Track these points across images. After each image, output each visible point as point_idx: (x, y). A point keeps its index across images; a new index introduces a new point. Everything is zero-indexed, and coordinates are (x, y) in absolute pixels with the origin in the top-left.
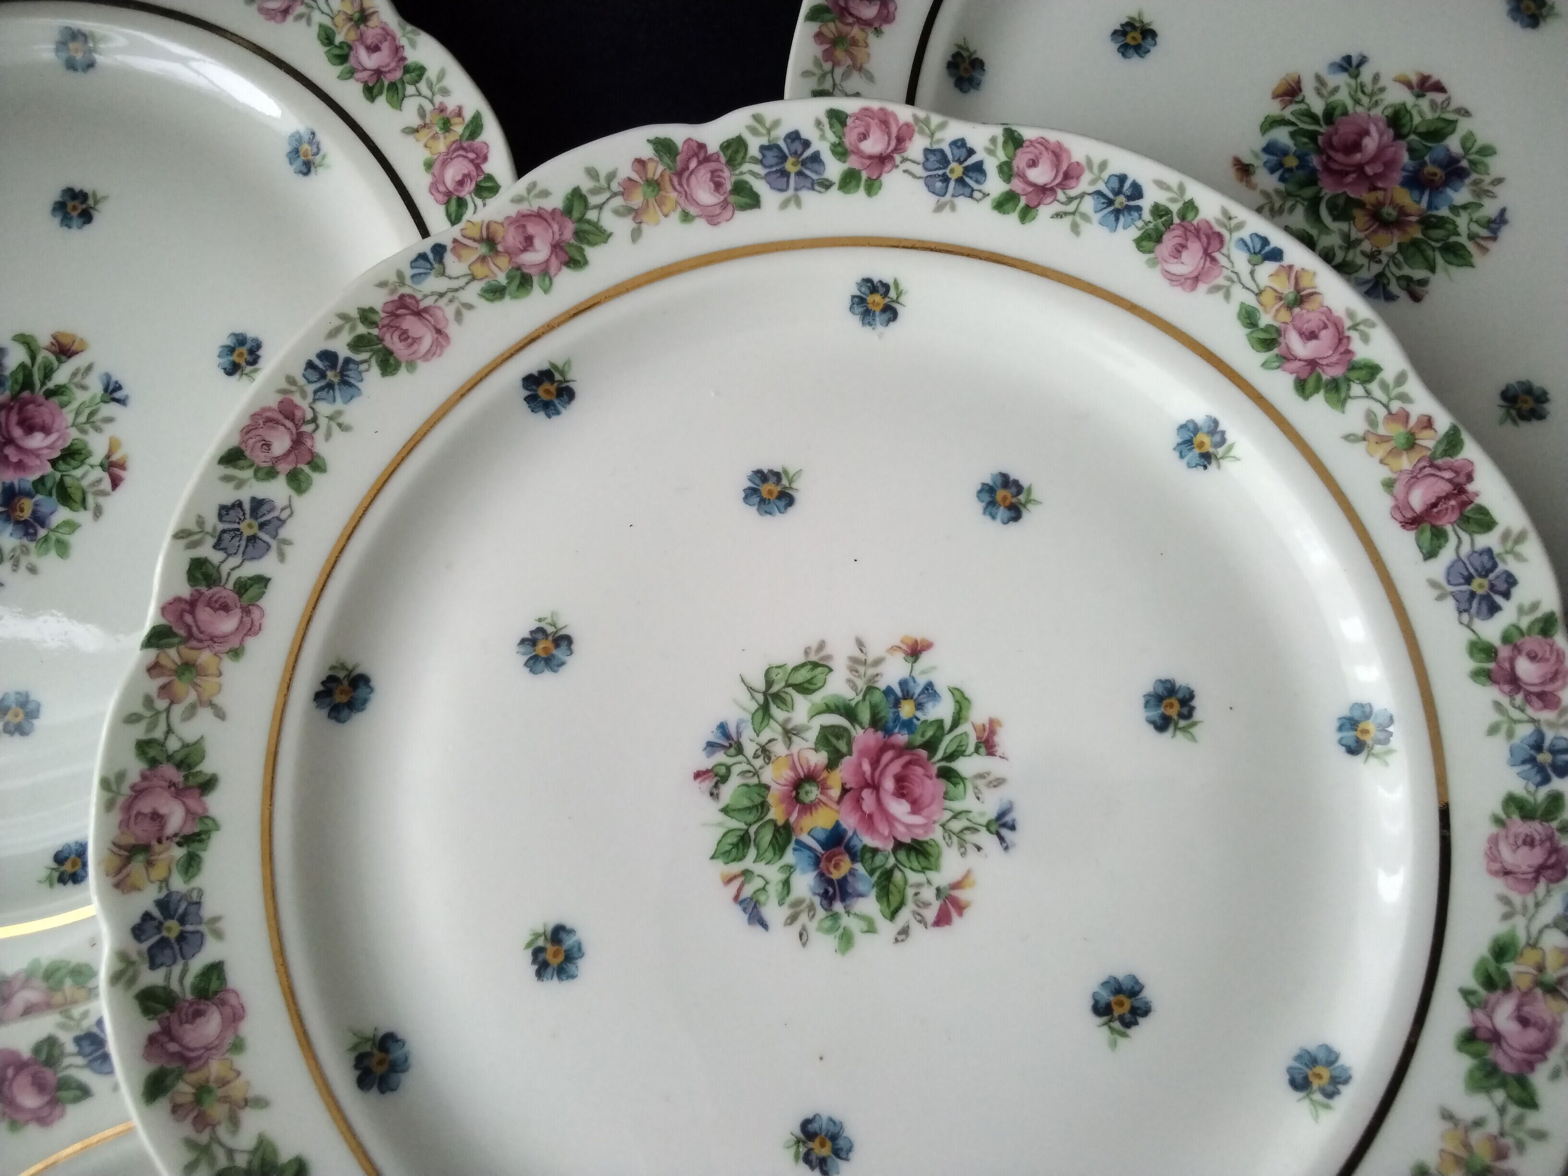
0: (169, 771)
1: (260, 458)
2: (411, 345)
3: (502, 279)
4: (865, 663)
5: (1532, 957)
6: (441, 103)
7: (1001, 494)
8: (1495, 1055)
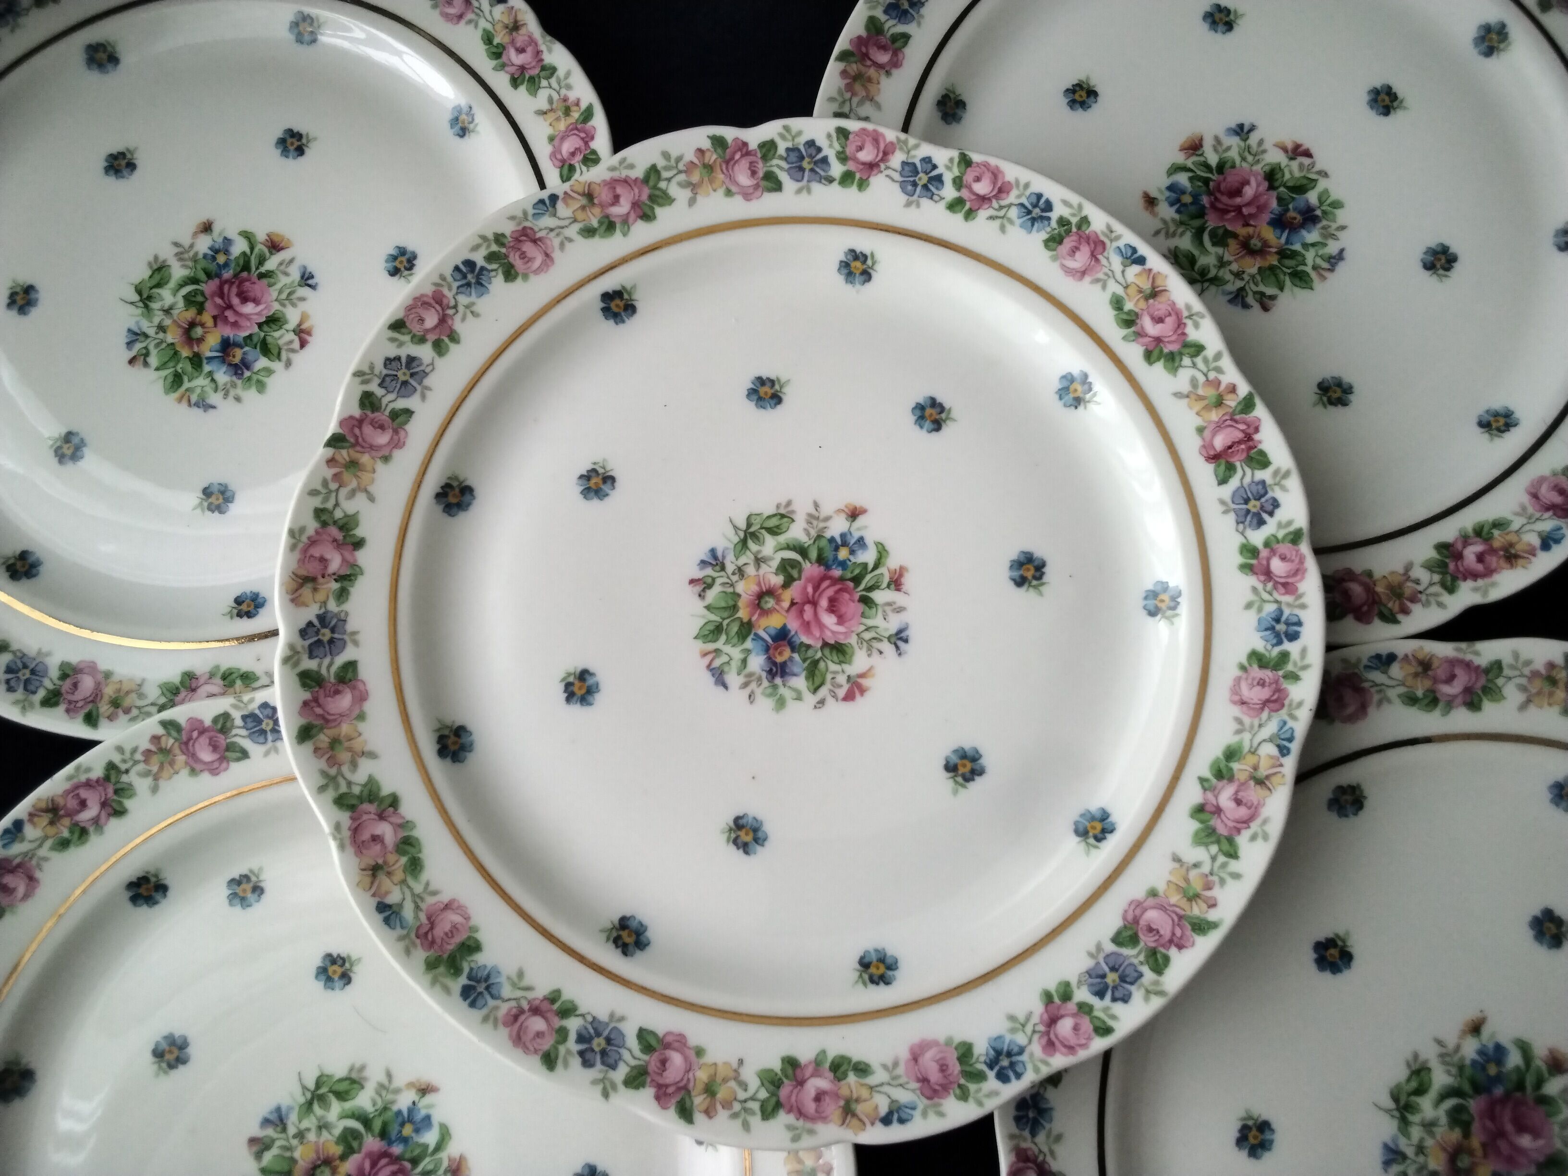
0: (334, 531)
1: (416, 329)
2: (528, 262)
3: (595, 223)
4: (818, 518)
5: (1251, 760)
6: (565, 95)
7: (929, 411)
8: (1215, 822)
